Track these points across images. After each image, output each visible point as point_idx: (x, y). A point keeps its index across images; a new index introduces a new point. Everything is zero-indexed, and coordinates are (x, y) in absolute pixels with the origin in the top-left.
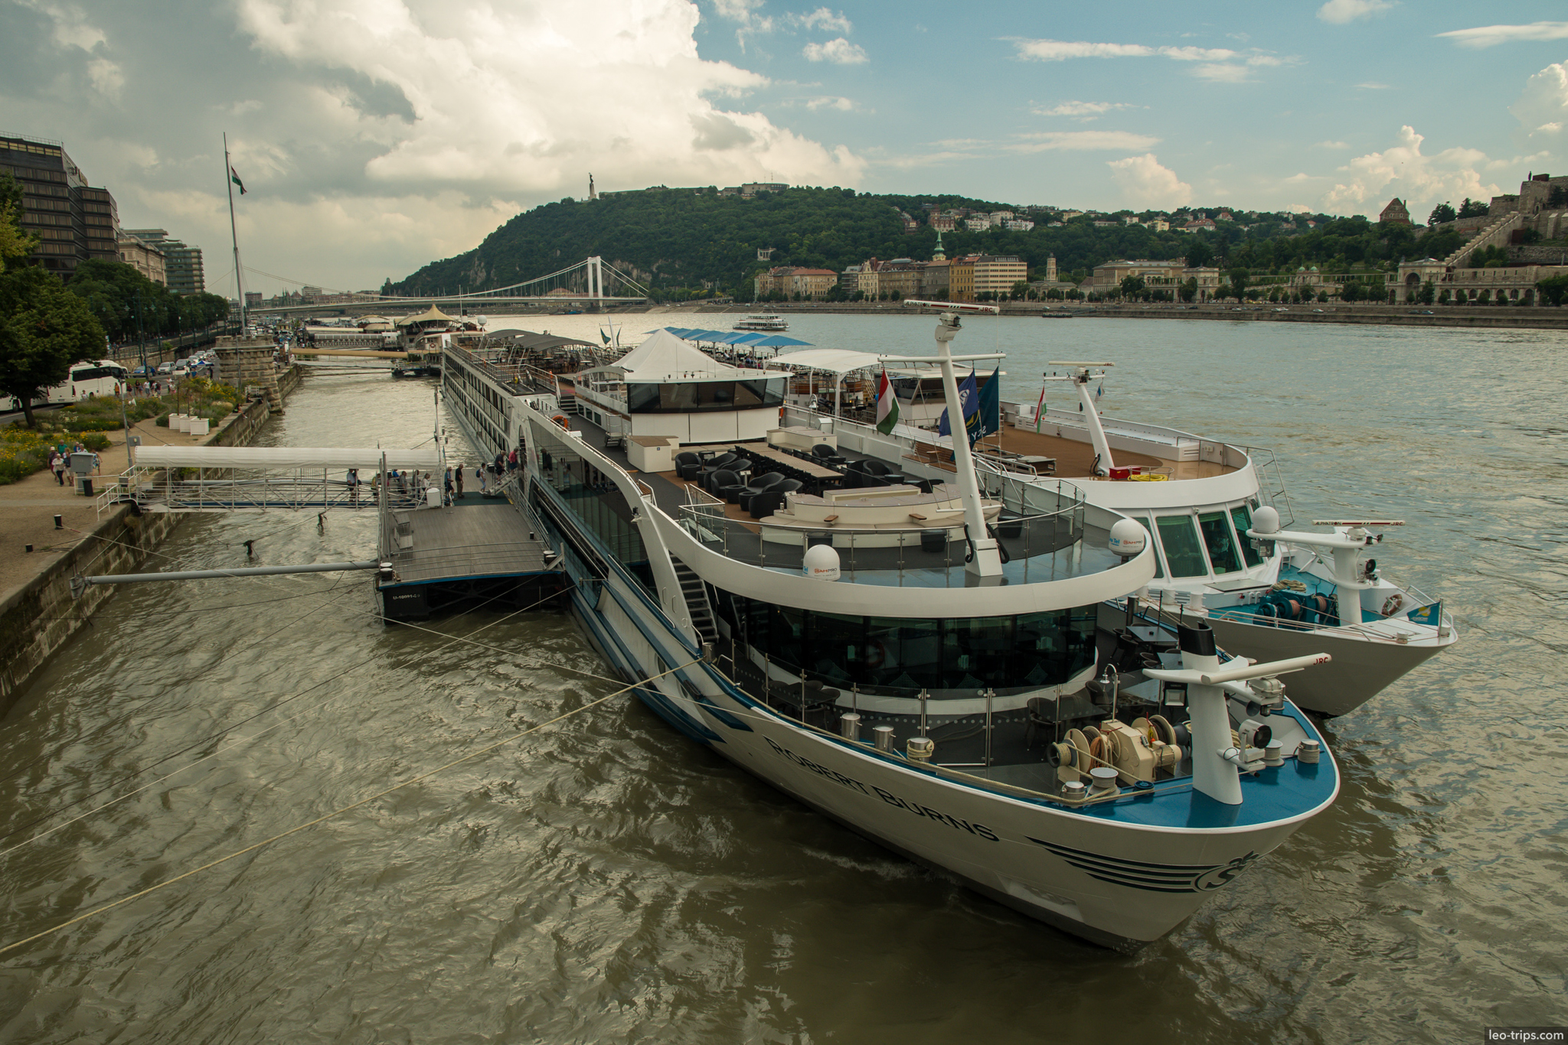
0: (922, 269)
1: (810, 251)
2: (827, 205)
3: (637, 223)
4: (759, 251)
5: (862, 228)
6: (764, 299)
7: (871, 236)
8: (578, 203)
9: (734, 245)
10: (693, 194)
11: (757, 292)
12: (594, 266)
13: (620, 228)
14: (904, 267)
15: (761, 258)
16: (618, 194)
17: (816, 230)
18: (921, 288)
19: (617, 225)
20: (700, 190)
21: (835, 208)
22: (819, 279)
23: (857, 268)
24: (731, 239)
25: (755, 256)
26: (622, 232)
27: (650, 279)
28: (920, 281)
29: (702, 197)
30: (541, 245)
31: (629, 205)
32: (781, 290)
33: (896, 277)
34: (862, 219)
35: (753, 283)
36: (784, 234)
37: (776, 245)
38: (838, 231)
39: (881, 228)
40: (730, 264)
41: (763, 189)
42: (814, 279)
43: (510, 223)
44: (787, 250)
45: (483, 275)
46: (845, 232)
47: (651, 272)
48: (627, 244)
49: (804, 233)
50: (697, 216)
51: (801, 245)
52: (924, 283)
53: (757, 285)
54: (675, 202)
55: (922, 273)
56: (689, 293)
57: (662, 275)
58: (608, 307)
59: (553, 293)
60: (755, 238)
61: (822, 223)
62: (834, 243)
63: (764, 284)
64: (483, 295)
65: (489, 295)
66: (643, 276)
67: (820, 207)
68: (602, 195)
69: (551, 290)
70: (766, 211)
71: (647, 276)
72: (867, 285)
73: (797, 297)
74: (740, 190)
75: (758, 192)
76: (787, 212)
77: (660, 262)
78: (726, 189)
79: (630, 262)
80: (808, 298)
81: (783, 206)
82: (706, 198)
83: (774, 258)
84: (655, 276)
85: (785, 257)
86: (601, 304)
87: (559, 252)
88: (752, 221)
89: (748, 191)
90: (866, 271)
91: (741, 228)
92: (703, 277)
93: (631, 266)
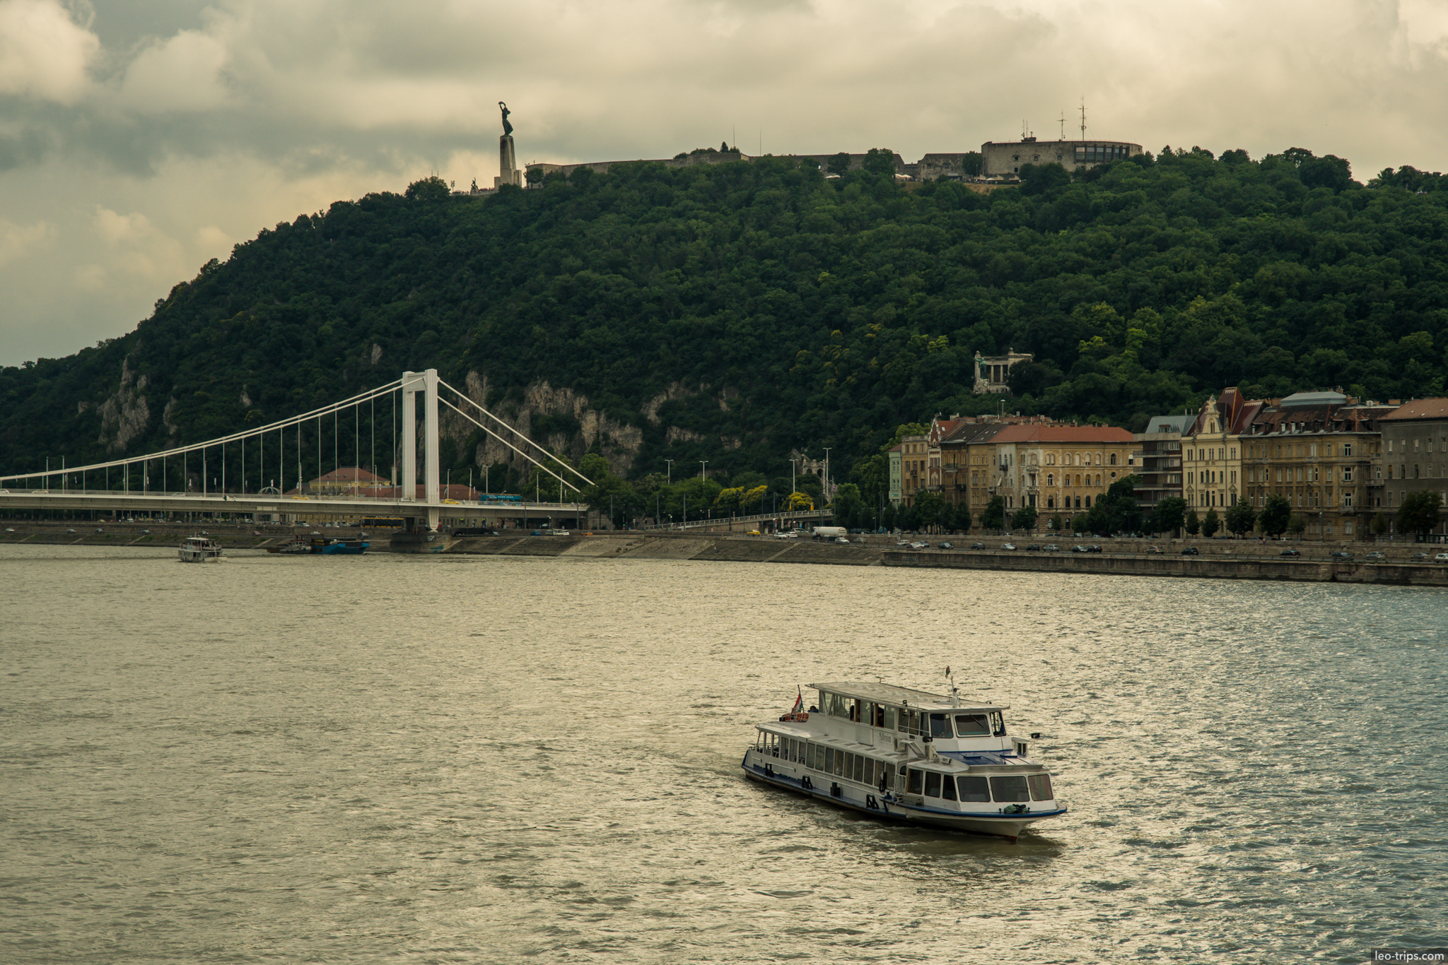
0: (1372, 427)
1: (1147, 361)
2: (1239, 211)
3: (615, 266)
4: (980, 360)
5: (1332, 288)
6: (912, 520)
7: (1361, 310)
8: (459, 197)
9: (905, 340)
10: (815, 177)
11: (896, 495)
12: (420, 397)
13: (561, 279)
14: (1319, 419)
15: (982, 385)
16: (582, 173)
17: (1173, 294)
18: (1371, 492)
19: (555, 269)
20: (840, 162)
21: (1263, 220)
22: (1081, 458)
23: (1180, 421)
24: (899, 321)
25: (966, 377)
26: (566, 293)
27: (635, 444)
28: (1365, 466)
29: (838, 186)
30: (327, 327)
31: (606, 206)
32: (962, 489)
33: (1293, 453)
34: (1338, 256)
35: (884, 467)
36: (1068, 309)
37: (1035, 344)
38: (1249, 296)
39: (1399, 284)
40: (884, 401)
41: (1046, 158)
42: (1061, 458)
43: (241, 252)
44: (1068, 361)
45: (139, 415)
46: (1273, 300)
47: (642, 423)
48: (574, 333)
49: (1130, 301)
50: (805, 246)
51: (1119, 342)
52: (1379, 477)
53: (897, 474)
54: (748, 201)
55: (1375, 441)
56: (713, 495)
57: (674, 433)
58: (456, 534)
59: (318, 484)
60: (972, 319)
61: (1201, 271)
62: (1226, 335)
63: (914, 471)
64: (36, 484)
65: (55, 483)
66: (616, 434)
67: (1207, 219)
68: (534, 173)
69: (311, 475)
70: (1024, 232)
71: (629, 438)
72: (1207, 477)
73: (995, 516)
74: (972, 164)
75: (1026, 171)
76: (1102, 232)
77: (673, 392)
78: (930, 160)
79: (579, 390)
80: (1026, 521)
81: (1086, 214)
82: (853, 187)
83: (1021, 382)
84: (654, 437)
85: (1056, 381)
86: (434, 524)
87: (377, 352)
88: (977, 264)
89: (1000, 166)
90: (1206, 433)
91: (934, 288)
92: (798, 443)
93: (580, 402)
